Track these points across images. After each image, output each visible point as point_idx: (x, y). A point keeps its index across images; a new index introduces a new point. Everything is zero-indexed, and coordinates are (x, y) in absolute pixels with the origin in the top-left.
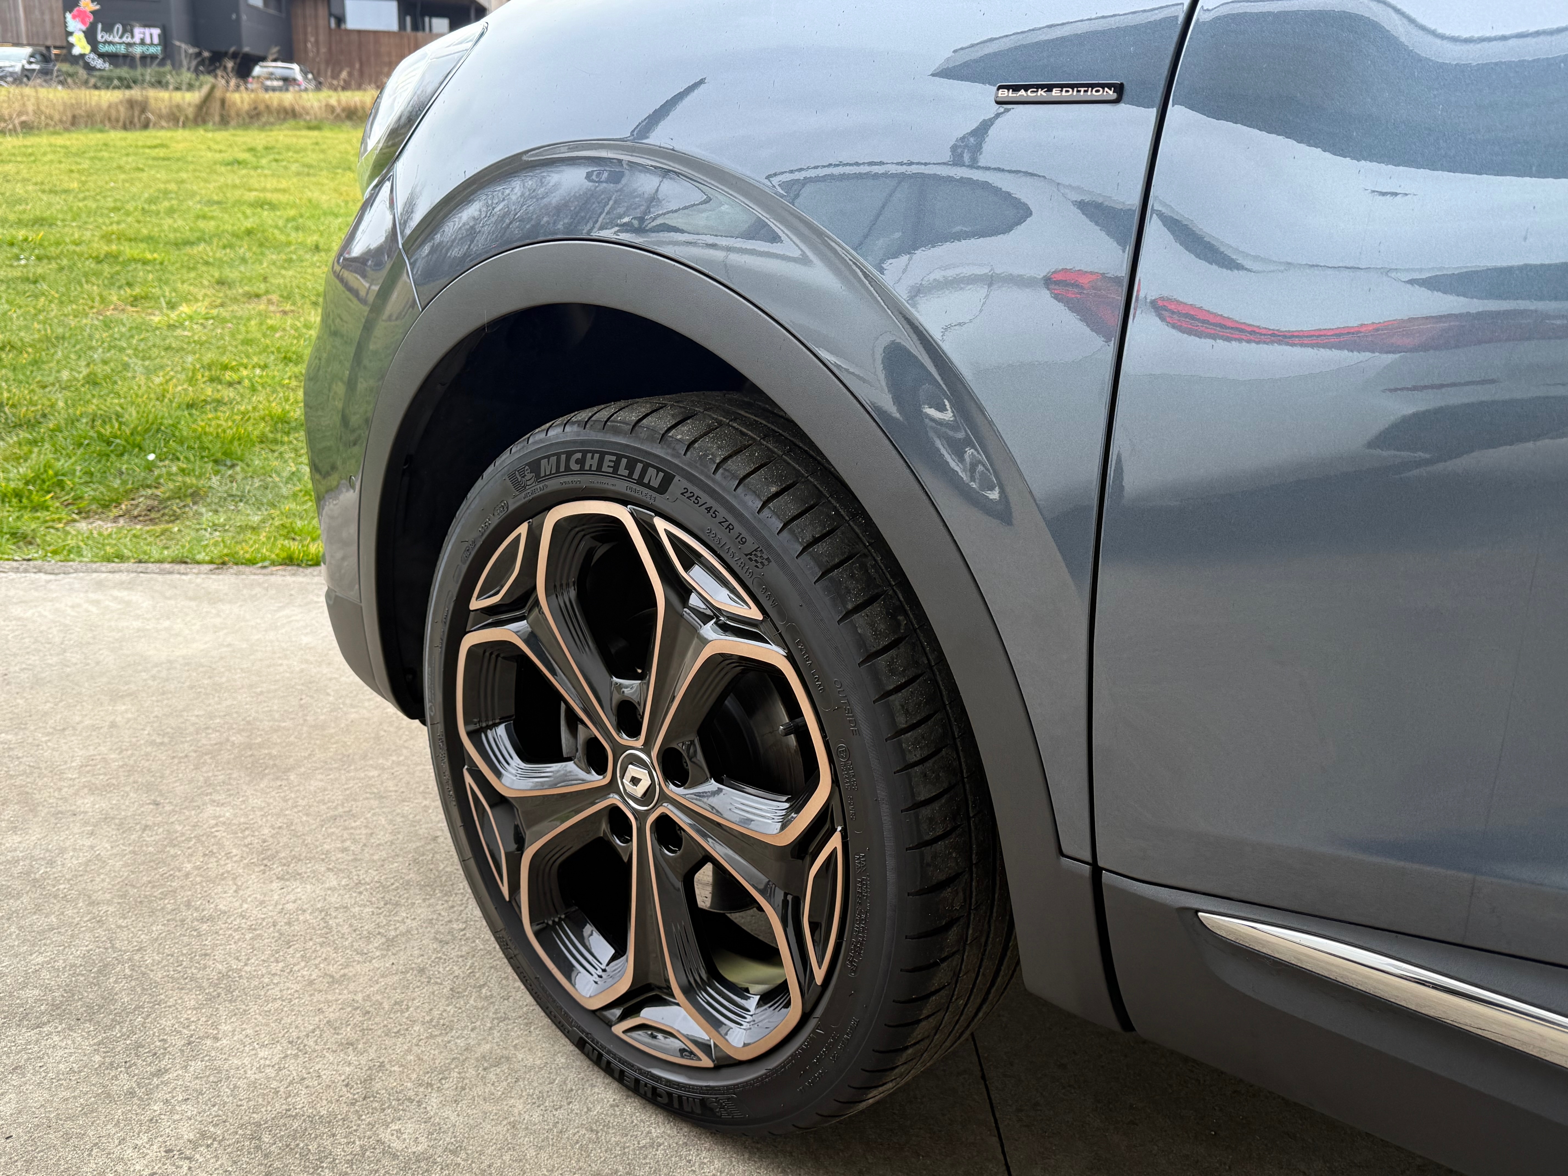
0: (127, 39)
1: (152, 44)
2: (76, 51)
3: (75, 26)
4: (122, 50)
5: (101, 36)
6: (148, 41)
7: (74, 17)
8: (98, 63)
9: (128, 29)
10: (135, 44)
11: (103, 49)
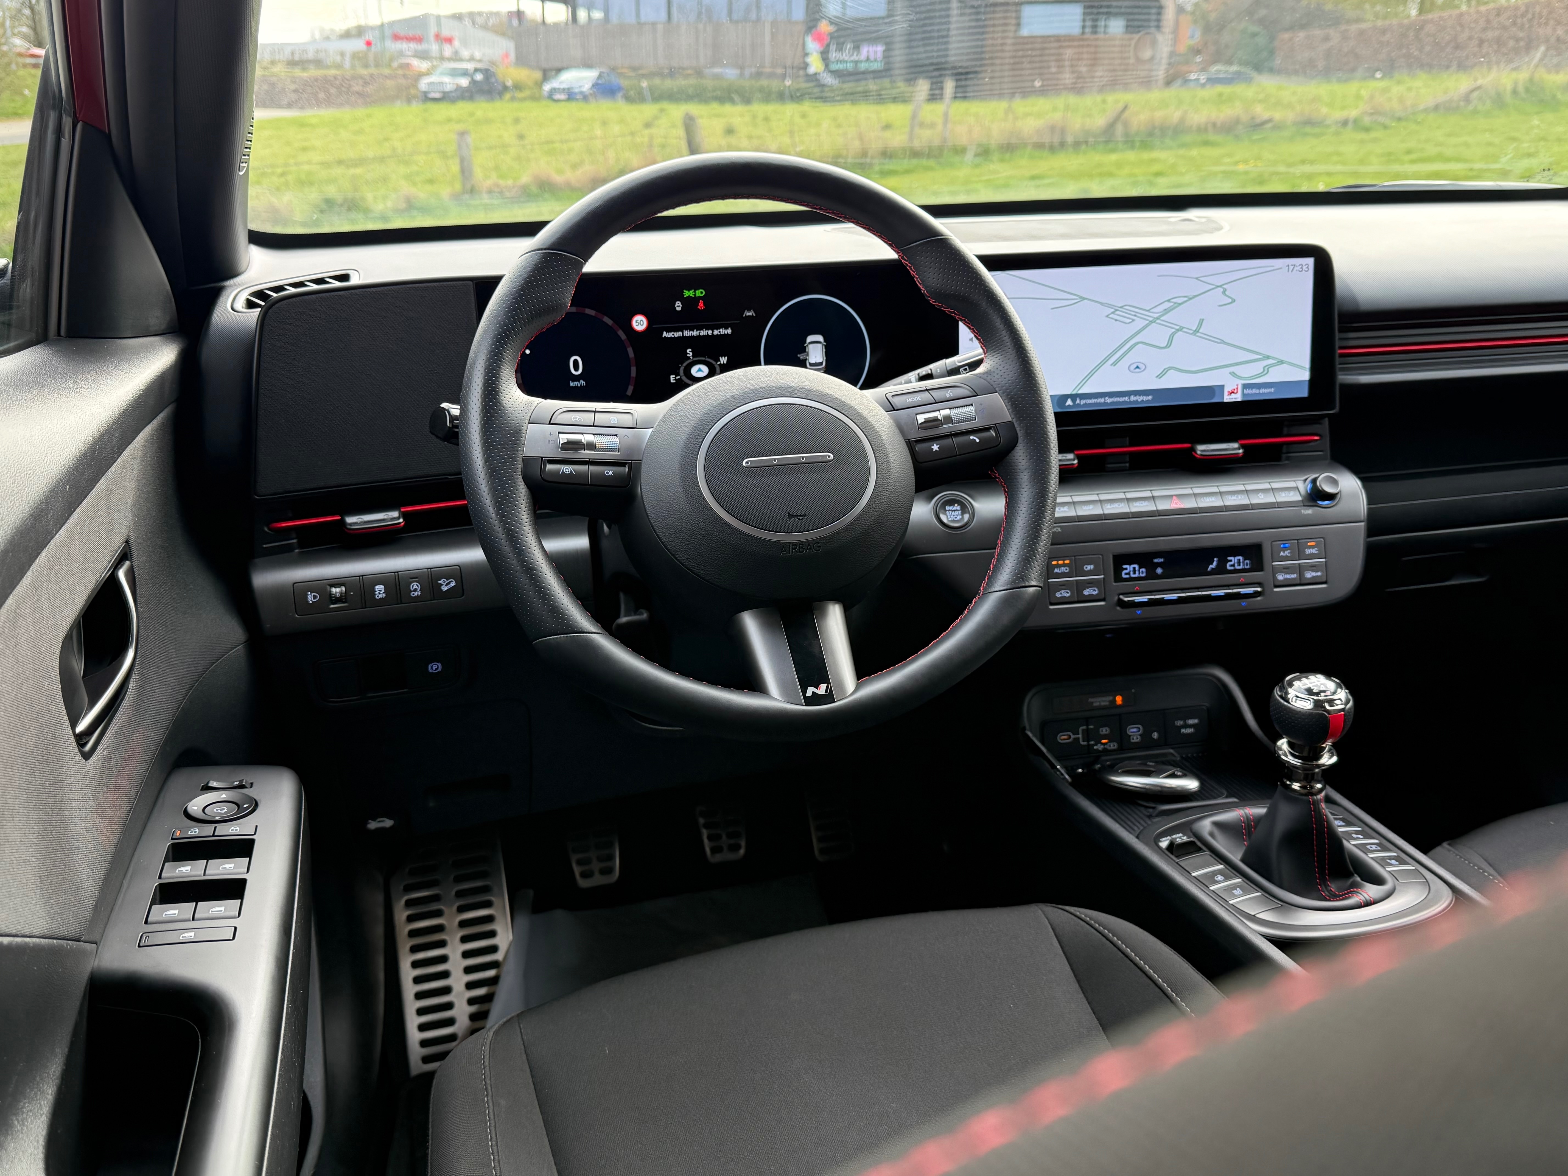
0: (855, 57)
1: (875, 60)
2: (812, 70)
3: (812, 46)
4: (850, 66)
5: (833, 55)
6: (872, 58)
7: (814, 39)
8: (828, 80)
9: (857, 48)
10: (861, 62)
11: (834, 67)
